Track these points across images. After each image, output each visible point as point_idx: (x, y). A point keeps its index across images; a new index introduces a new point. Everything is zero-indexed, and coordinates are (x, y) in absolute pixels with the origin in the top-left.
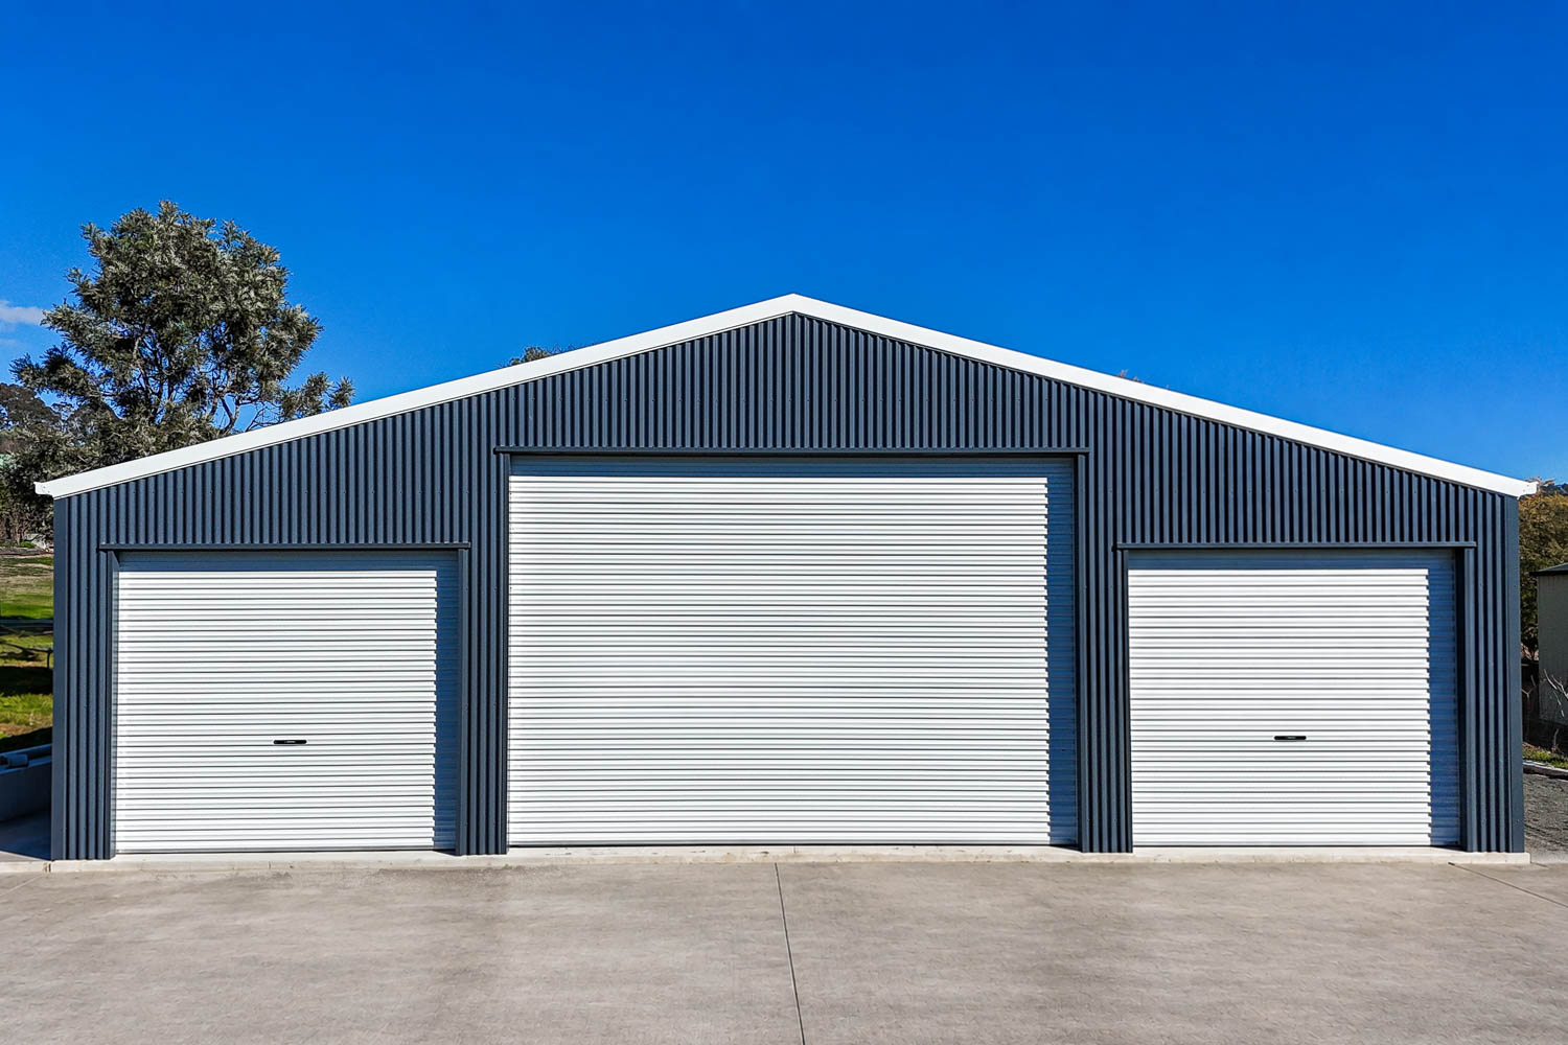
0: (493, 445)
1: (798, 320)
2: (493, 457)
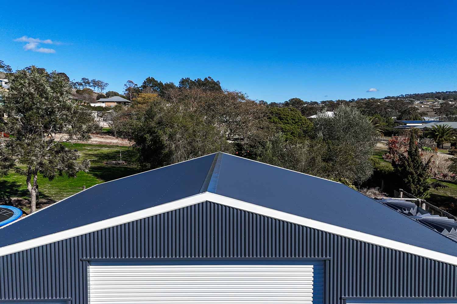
0: (80, 257)
1: (209, 204)
2: (81, 263)
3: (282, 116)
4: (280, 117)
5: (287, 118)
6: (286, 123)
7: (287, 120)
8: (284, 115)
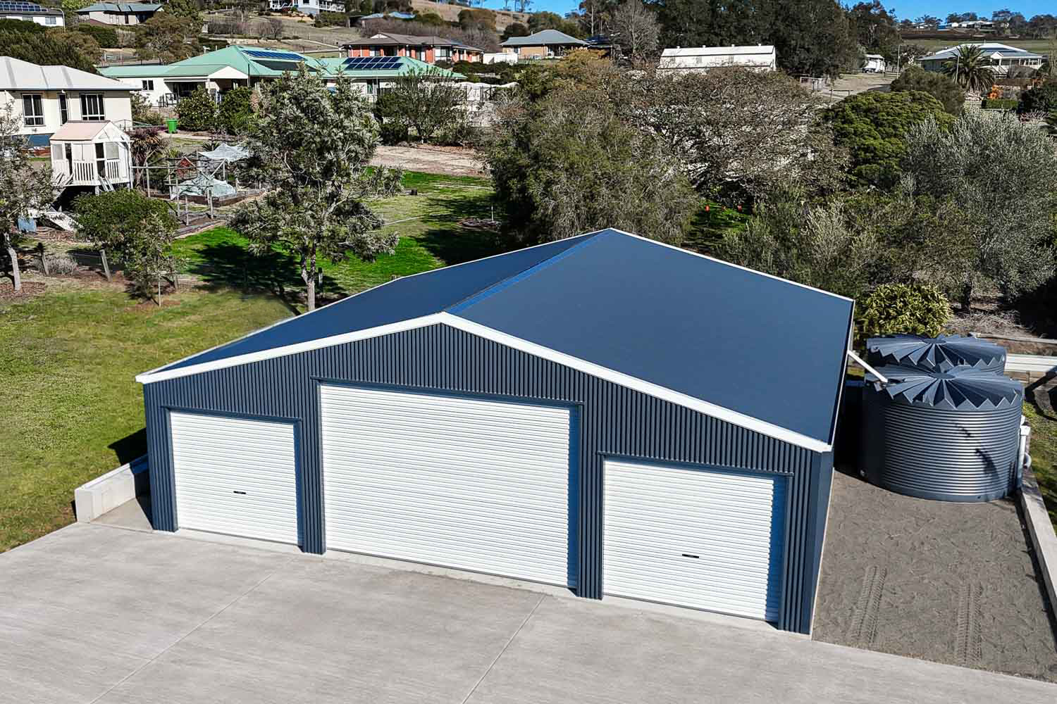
0: (310, 376)
3: (883, 116)
4: (877, 118)
5: (895, 120)
6: (889, 136)
7: (894, 127)
8: (888, 114)
